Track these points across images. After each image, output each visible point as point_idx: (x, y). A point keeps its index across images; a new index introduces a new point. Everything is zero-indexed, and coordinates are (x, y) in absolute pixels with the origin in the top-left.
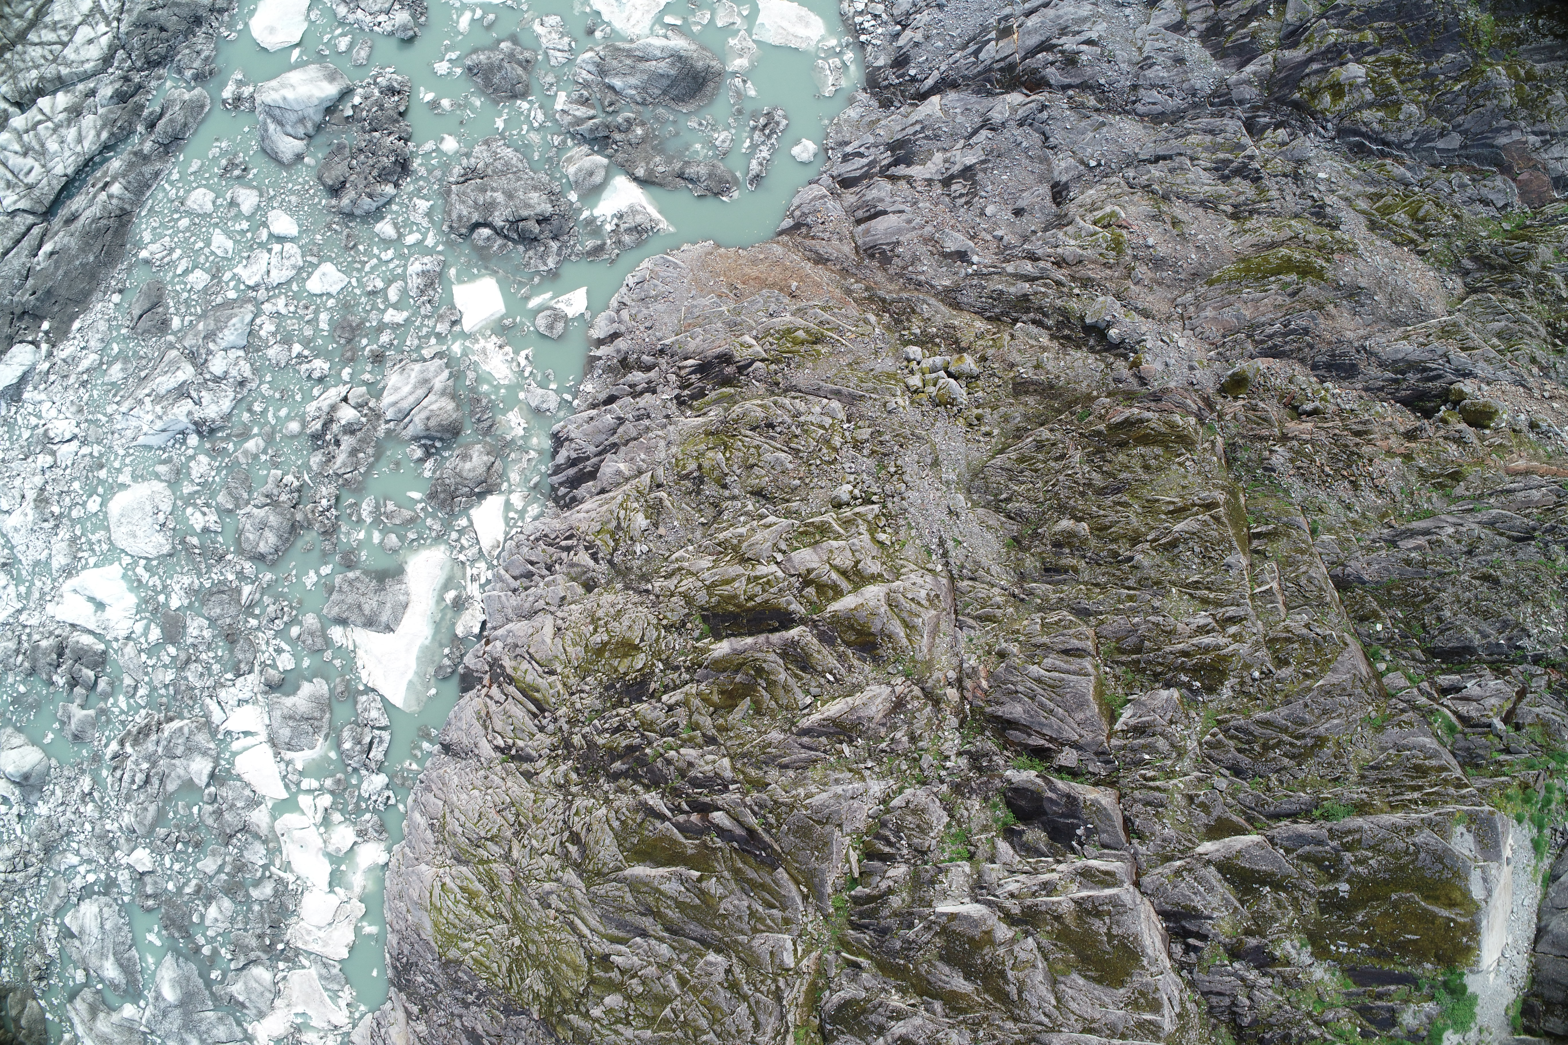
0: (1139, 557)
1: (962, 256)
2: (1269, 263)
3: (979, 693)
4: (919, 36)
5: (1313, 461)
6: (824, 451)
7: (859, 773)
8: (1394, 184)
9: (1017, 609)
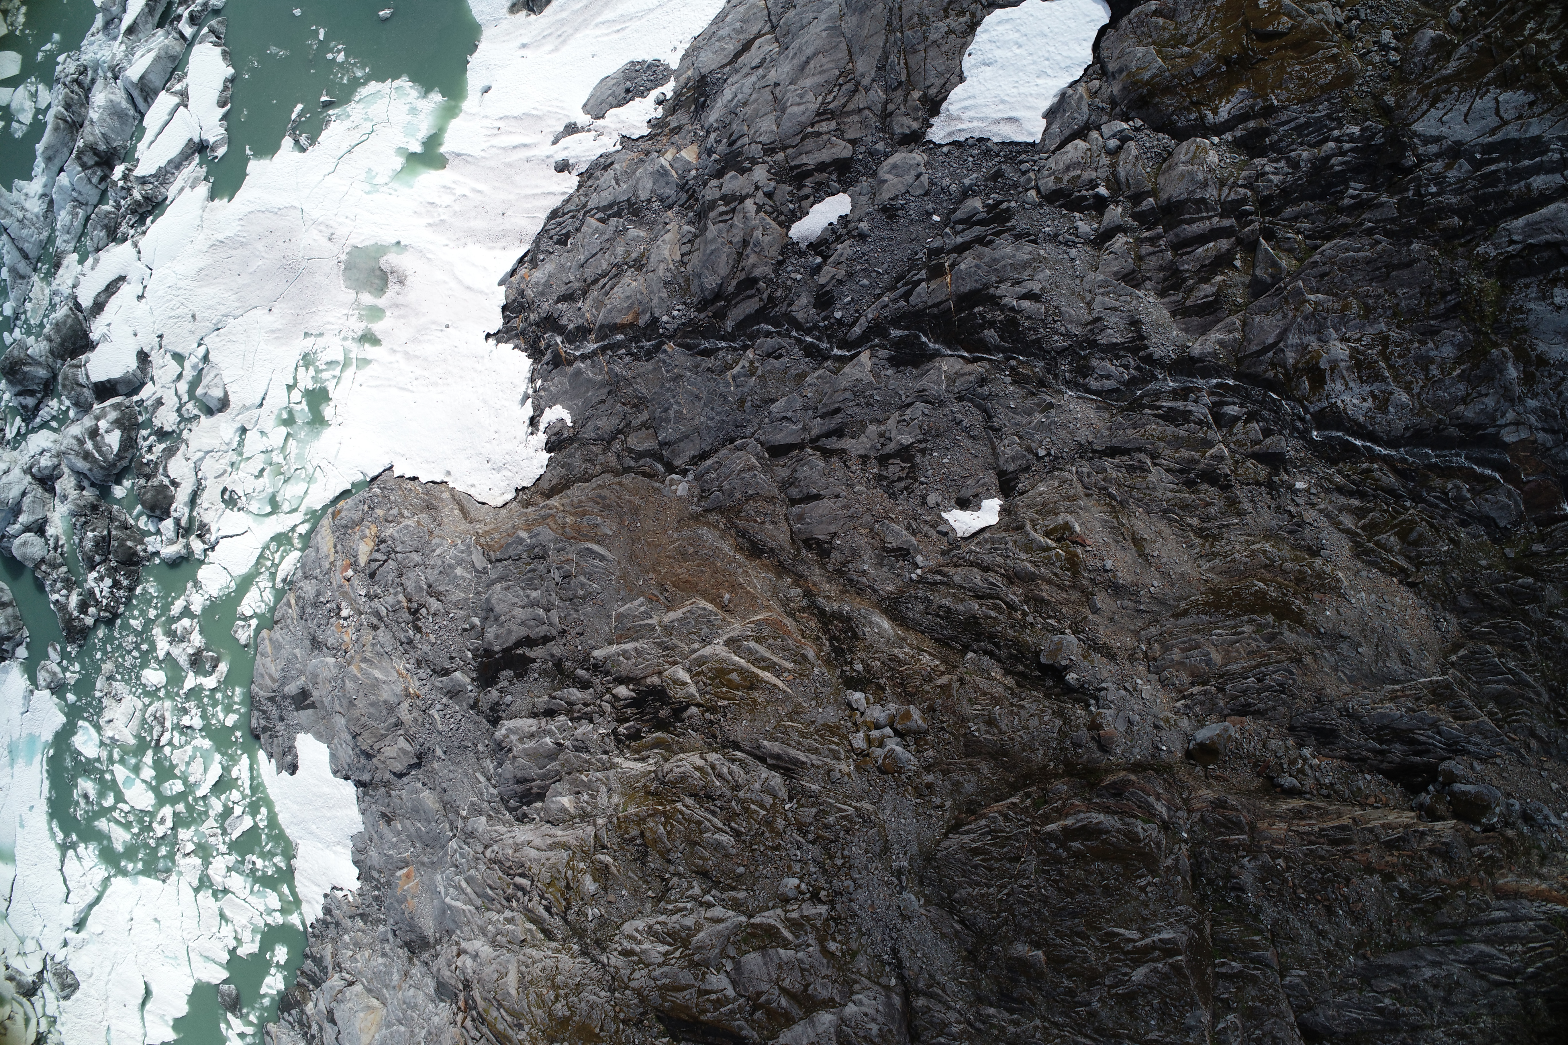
1: (905, 554)
2: (1240, 597)
4: (841, 274)
5: (1285, 881)
6: (767, 835)
8: (1382, 496)
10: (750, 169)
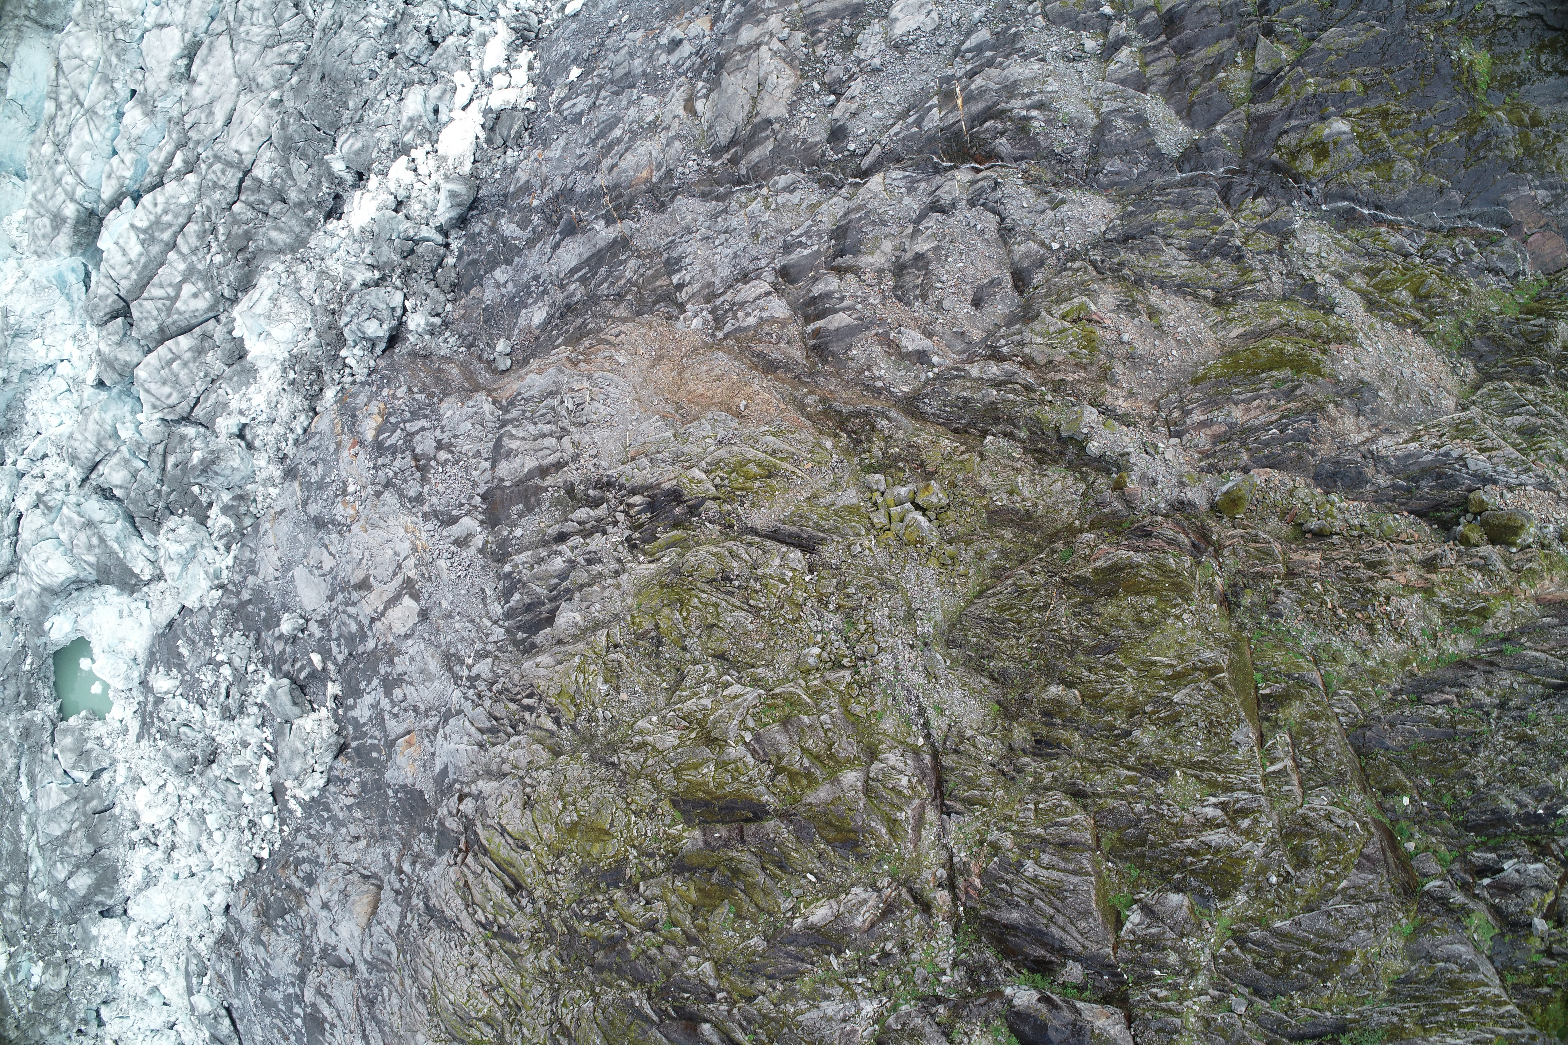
0: (1137, 733)
1: (921, 357)
2: (1257, 356)
3: (972, 892)
4: (855, 107)
5: (1323, 603)
7: (850, 989)
8: (1391, 255)
9: (1007, 791)
10: (764, 20)
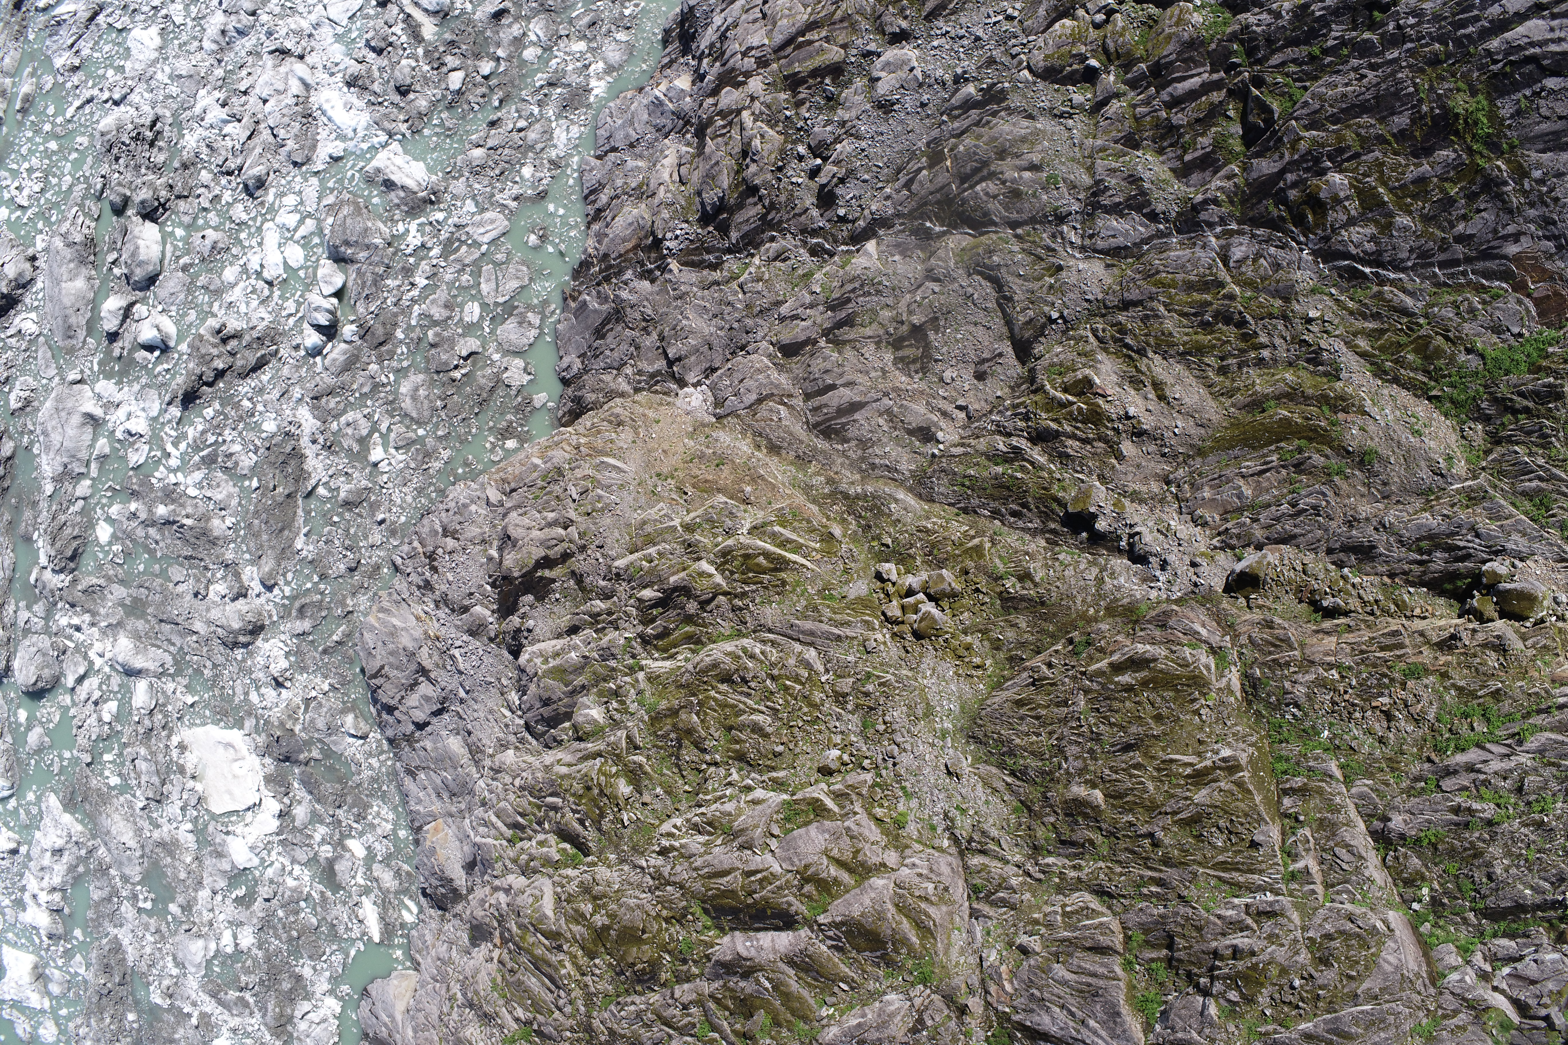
0: (1159, 834)
1: (926, 433)
2: (1266, 428)
3: (1003, 998)
4: (842, 172)
8: (1395, 315)
9: (1034, 892)
10: (744, 83)
